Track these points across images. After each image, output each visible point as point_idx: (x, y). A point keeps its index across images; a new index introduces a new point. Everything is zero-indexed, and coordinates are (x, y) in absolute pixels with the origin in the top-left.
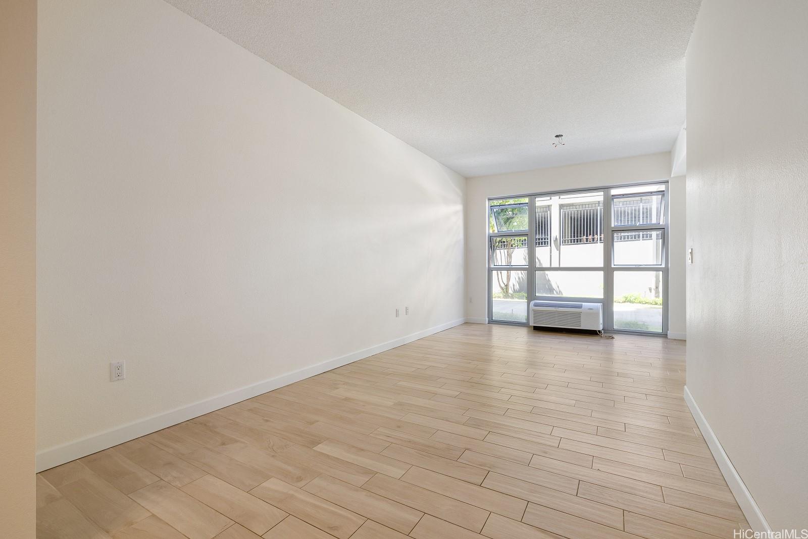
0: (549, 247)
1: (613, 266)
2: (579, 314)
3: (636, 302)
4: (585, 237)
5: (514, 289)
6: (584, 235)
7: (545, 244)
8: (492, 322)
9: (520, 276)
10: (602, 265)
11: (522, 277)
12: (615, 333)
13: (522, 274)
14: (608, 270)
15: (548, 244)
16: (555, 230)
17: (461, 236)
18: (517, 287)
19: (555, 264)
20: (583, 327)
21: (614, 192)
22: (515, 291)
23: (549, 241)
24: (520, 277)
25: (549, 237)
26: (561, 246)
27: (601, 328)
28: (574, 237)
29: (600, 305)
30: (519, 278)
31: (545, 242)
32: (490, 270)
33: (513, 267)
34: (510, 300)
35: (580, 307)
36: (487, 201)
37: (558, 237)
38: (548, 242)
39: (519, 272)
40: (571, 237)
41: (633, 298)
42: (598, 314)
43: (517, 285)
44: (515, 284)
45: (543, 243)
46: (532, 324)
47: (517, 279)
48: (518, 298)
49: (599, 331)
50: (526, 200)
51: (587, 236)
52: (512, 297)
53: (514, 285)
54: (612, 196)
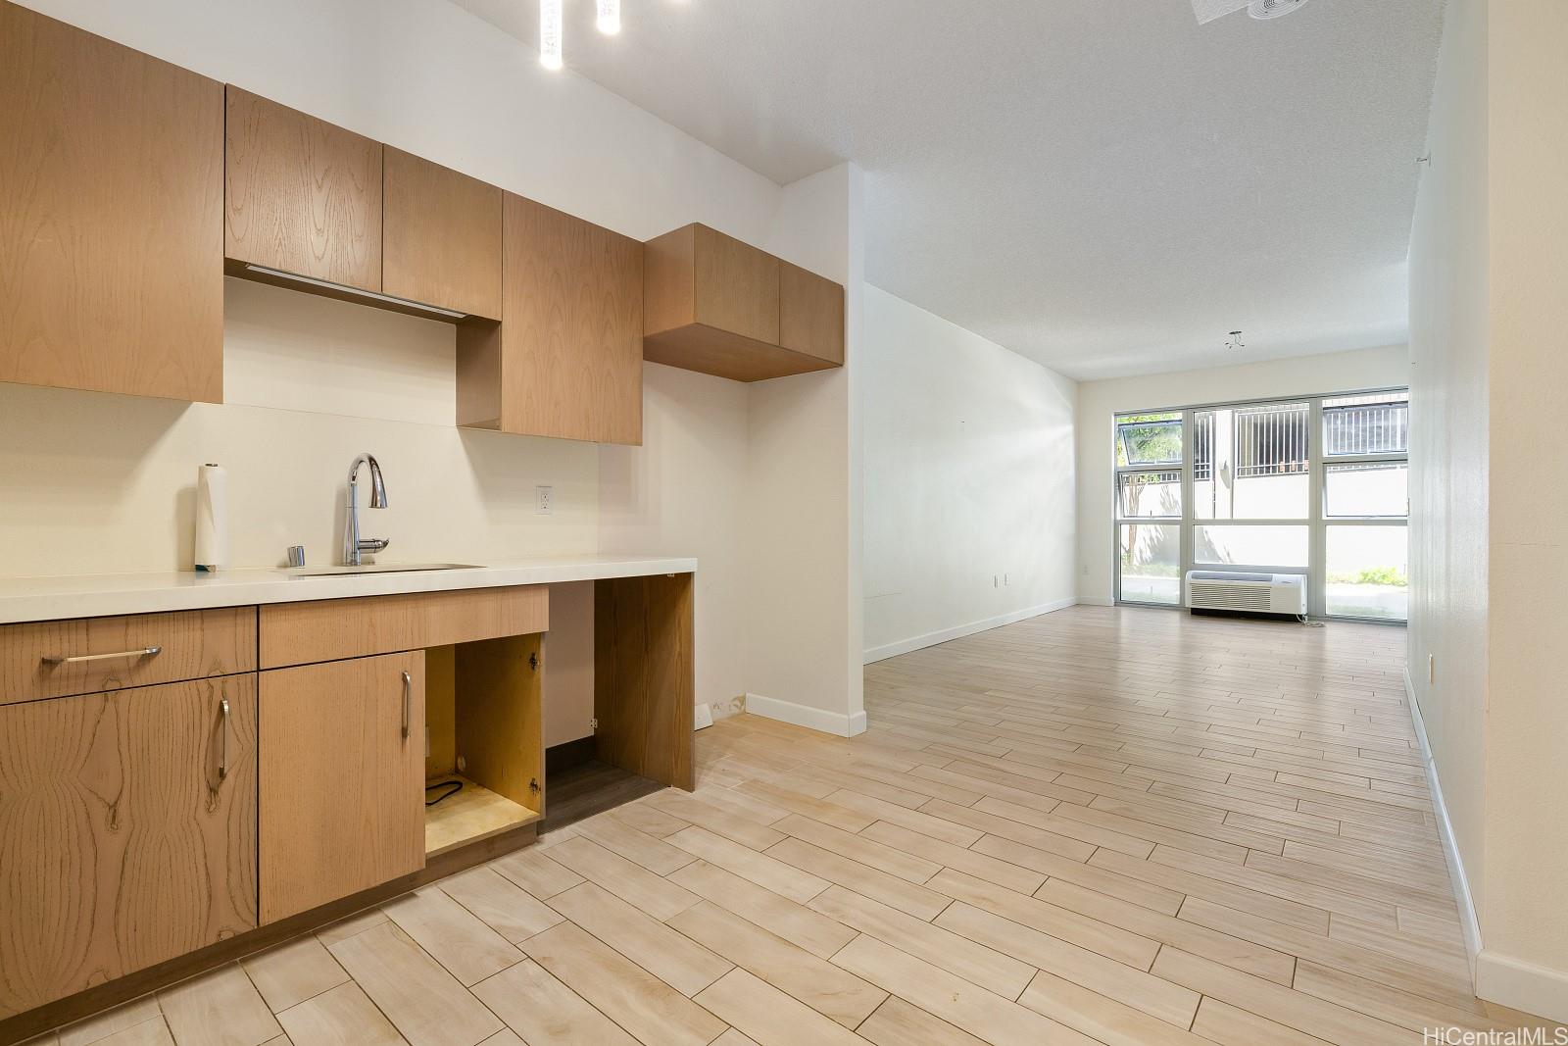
0: (1211, 481)
1: (1324, 518)
2: (1267, 591)
3: (1385, 581)
4: (1283, 463)
5: (1141, 557)
6: (1281, 459)
7: (1203, 476)
8: (1119, 603)
9: (1154, 534)
10: (1306, 516)
11: (1157, 537)
12: (1328, 621)
13: (1157, 531)
14: (1317, 524)
15: (1208, 476)
16: (1223, 450)
17: (1071, 472)
18: (1147, 554)
19: (1223, 513)
20: (1274, 608)
21: (1327, 403)
22: (1143, 561)
23: (1211, 470)
24: (1154, 537)
25: (1211, 463)
26: (1236, 479)
27: (1303, 611)
28: (1262, 462)
29: (1301, 578)
30: (1151, 539)
31: (1203, 473)
32: (1117, 525)
33: (1155, 519)
34: (1136, 576)
35: (1270, 580)
36: (1113, 417)
37: (1229, 464)
38: (1208, 472)
39: (1152, 527)
40: (1255, 464)
41: (1379, 575)
42: (1298, 590)
43: (1148, 551)
44: (1144, 550)
45: (1201, 473)
46: (1189, 604)
47: (1148, 541)
48: (1152, 574)
49: (1300, 616)
50: (1179, 416)
51: (1287, 460)
52: (1140, 572)
53: (1141, 552)
54: (1323, 408)
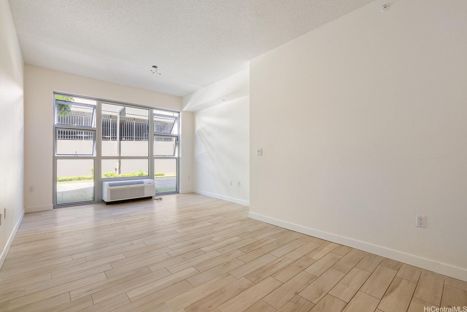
2: (143, 188)
8: (56, 206)
14: (151, 158)
20: (146, 195)
32: (55, 159)
33: (78, 156)
49: (153, 197)
54: (154, 114)
